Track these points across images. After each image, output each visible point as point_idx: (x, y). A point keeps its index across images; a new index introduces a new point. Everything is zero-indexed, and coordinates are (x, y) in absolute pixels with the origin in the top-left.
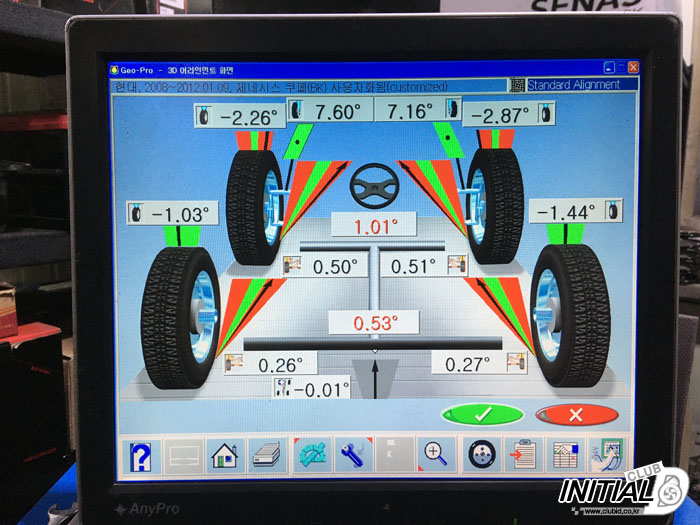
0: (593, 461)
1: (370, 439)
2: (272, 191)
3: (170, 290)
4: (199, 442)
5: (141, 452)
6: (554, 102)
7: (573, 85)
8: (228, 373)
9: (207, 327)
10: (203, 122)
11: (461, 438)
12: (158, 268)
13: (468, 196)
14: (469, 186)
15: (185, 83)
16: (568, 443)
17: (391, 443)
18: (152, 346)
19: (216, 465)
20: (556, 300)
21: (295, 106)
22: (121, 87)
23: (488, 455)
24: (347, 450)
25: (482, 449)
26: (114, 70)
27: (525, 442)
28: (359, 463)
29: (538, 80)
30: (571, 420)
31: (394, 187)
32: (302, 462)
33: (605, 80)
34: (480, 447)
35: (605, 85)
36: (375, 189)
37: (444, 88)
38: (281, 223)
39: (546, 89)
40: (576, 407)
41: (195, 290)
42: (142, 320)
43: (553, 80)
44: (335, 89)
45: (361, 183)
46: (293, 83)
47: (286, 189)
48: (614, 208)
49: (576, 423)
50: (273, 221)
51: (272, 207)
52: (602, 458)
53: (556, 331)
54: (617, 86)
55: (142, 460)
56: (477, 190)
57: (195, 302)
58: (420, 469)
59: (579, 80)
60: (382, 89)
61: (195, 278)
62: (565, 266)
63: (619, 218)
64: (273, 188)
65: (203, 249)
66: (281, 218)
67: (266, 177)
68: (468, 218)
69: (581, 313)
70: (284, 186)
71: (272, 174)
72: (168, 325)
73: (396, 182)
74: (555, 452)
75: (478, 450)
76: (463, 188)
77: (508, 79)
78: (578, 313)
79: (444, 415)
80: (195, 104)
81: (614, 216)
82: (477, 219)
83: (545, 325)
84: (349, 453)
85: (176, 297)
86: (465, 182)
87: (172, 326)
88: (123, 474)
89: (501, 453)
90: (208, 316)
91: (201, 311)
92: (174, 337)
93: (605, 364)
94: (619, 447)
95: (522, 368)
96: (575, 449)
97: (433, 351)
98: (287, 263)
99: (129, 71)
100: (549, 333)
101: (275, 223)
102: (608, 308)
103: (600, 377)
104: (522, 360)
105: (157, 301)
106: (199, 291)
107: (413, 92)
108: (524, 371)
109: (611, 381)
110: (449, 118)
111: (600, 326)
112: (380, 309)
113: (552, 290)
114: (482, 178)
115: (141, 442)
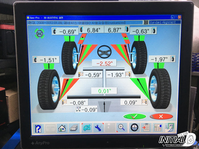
0: (165, 129)
1: (103, 123)
2: (75, 53)
3: (46, 82)
4: (55, 125)
5: (38, 127)
6: (156, 27)
7: (162, 22)
8: (63, 105)
9: (56, 92)
10: (54, 33)
11: (129, 123)
12: (42, 75)
13: (131, 55)
14: (132, 52)
15: (49, 21)
16: (158, 124)
17: (109, 124)
18: (41, 98)
19: (60, 131)
20: (156, 84)
21: (81, 28)
22: (30, 23)
23: (136, 128)
24: (96, 126)
25: (135, 126)
26: (28, 18)
27: (147, 124)
28: (100, 130)
29: (152, 21)
30: (160, 118)
31: (110, 52)
32: (84, 130)
33: (171, 21)
34: (134, 125)
35: (171, 22)
36: (104, 53)
37: (124, 23)
38: (78, 63)
39: (154, 24)
40: (161, 114)
41: (53, 82)
42: (38, 90)
43: (156, 21)
44: (93, 23)
45: (101, 51)
46: (81, 22)
47: (79, 53)
48: (173, 58)
49: (161, 119)
50: (75, 62)
51: (75, 58)
52: (168, 128)
53: (156, 93)
54: (175, 23)
55: (38, 129)
56: (134, 53)
57: (53, 85)
58: (117, 132)
59: (164, 21)
60: (106, 23)
61: (53, 78)
62: (159, 75)
63: (174, 61)
64: (75, 52)
65: (55, 70)
66: (77, 61)
67: (73, 49)
68: (131, 61)
69: (163, 88)
70: (78, 52)
71: (75, 48)
72: (45, 92)
73: (111, 51)
74: (155, 127)
75: (133, 126)
76: (130, 52)
77: (143, 20)
79: (124, 117)
80: (52, 28)
81: (173, 60)
82: (134, 61)
83: (153, 91)
84: (97, 127)
85: (47, 84)
86: (131, 51)
87: (47, 92)
88: (33, 133)
89: (140, 127)
90: (57, 89)
91: (55, 88)
92: (47, 95)
93: (169, 102)
94: (173, 125)
95: (146, 103)
96: (161, 126)
97: (121, 99)
98: (79, 74)
99: (32, 18)
100: (154, 94)
101: (76, 62)
102: (171, 86)
103: (168, 106)
104: (146, 101)
105: (42, 85)
106: (54, 82)
107: (116, 24)
108: (147, 104)
109: (171, 107)
110: (126, 32)
111: (168, 92)
112: (106, 87)
113: (155, 81)
114: (135, 50)
115: (38, 125)
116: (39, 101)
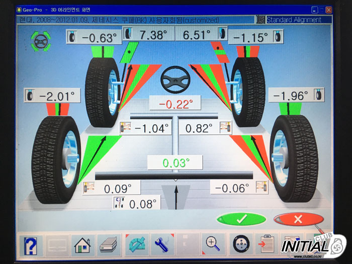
1: (173, 235)
2: (113, 82)
3: (50, 143)
4: (66, 237)
5: (31, 243)
6: (283, 30)
7: (293, 20)
8: (85, 193)
9: (72, 165)
10: (72, 40)
11: (228, 233)
12: (43, 129)
13: (232, 86)
14: (232, 80)
15: (61, 17)
16: (294, 237)
17: (185, 237)
18: (38, 177)
19: (77, 251)
20: (285, 149)
21: (127, 31)
22: (23, 20)
23: (245, 244)
24: (158, 241)
25: (241, 241)
26: (19, 10)
27: (268, 236)
28: (166, 250)
29: (273, 17)
30: (295, 222)
31: (187, 80)
32: (131, 249)
33: (313, 17)
34: (240, 239)
35: (313, 20)
36: (175, 81)
37: (217, 21)
38: (119, 102)
39: (278, 22)
40: (298, 214)
41: (65, 142)
42: (32, 161)
43: (282, 17)
44: (152, 21)
45: (168, 78)
46: (126, 17)
47: (122, 81)
48: (319, 93)
49: (298, 225)
50: (114, 100)
51: (113, 92)
53: (285, 168)
54: (320, 21)
55: (31, 248)
56: (237, 82)
57: (65, 150)
58: (203, 253)
59: (297, 17)
60: (180, 21)
61: (65, 135)
62: (290, 128)
63: (322, 99)
64: (114, 80)
65: (70, 117)
66: (119, 99)
67: (109, 74)
68: (232, 99)
69: (301, 157)
71: (113, 72)
72: (48, 164)
73: (188, 77)
75: (238, 241)
76: (229, 81)
77: (255, 16)
78: (298, 157)
79: (218, 220)
80: (67, 30)
81: (319, 98)
82: (237, 100)
83: (279, 164)
84: (160, 243)
85: (53, 147)
86: (230, 77)
87: (51, 165)
88: (20, 256)
89: (253, 244)
90: (73, 159)
91: (69, 155)
92: (51, 171)
93: (315, 188)
95: (265, 190)
97: (211, 180)
98: (122, 126)
99: (27, 10)
100: (282, 169)
101: (115, 102)
102: (317, 154)
103: (312, 196)
104: (265, 185)
105: (42, 149)
106: (68, 143)
107: (199, 23)
108: (266, 192)
109: (319, 198)
110: (220, 39)
111: (312, 165)
112: (178, 154)
113: (283, 143)
114: (240, 75)
115: (31, 237)
116: (34, 184)
